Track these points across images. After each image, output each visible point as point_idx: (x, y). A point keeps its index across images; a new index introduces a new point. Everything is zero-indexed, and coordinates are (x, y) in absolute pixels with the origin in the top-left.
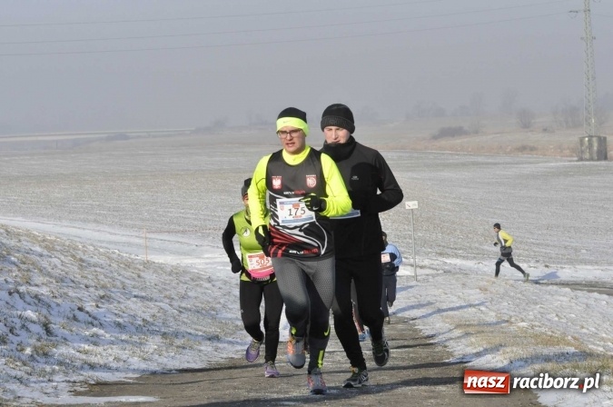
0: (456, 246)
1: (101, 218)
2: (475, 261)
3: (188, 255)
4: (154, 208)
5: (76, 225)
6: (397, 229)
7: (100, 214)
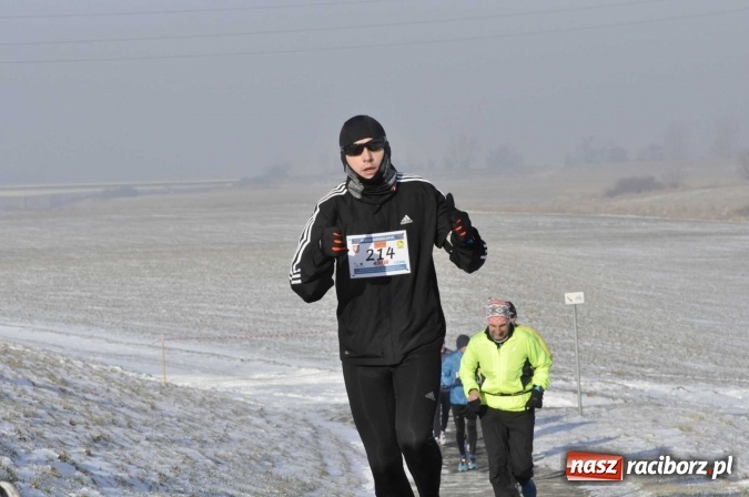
0: (642, 362)
1: (94, 317)
2: (673, 386)
3: (229, 374)
4: (176, 302)
5: (55, 328)
6: (551, 336)
7: (92, 312)
